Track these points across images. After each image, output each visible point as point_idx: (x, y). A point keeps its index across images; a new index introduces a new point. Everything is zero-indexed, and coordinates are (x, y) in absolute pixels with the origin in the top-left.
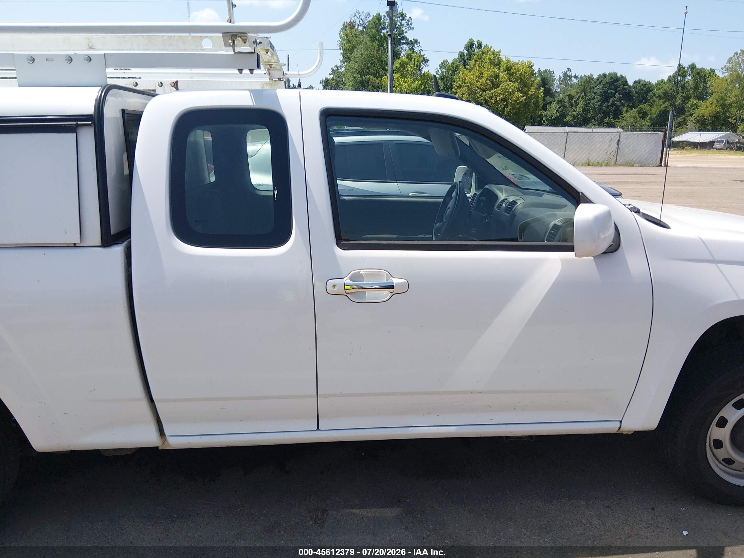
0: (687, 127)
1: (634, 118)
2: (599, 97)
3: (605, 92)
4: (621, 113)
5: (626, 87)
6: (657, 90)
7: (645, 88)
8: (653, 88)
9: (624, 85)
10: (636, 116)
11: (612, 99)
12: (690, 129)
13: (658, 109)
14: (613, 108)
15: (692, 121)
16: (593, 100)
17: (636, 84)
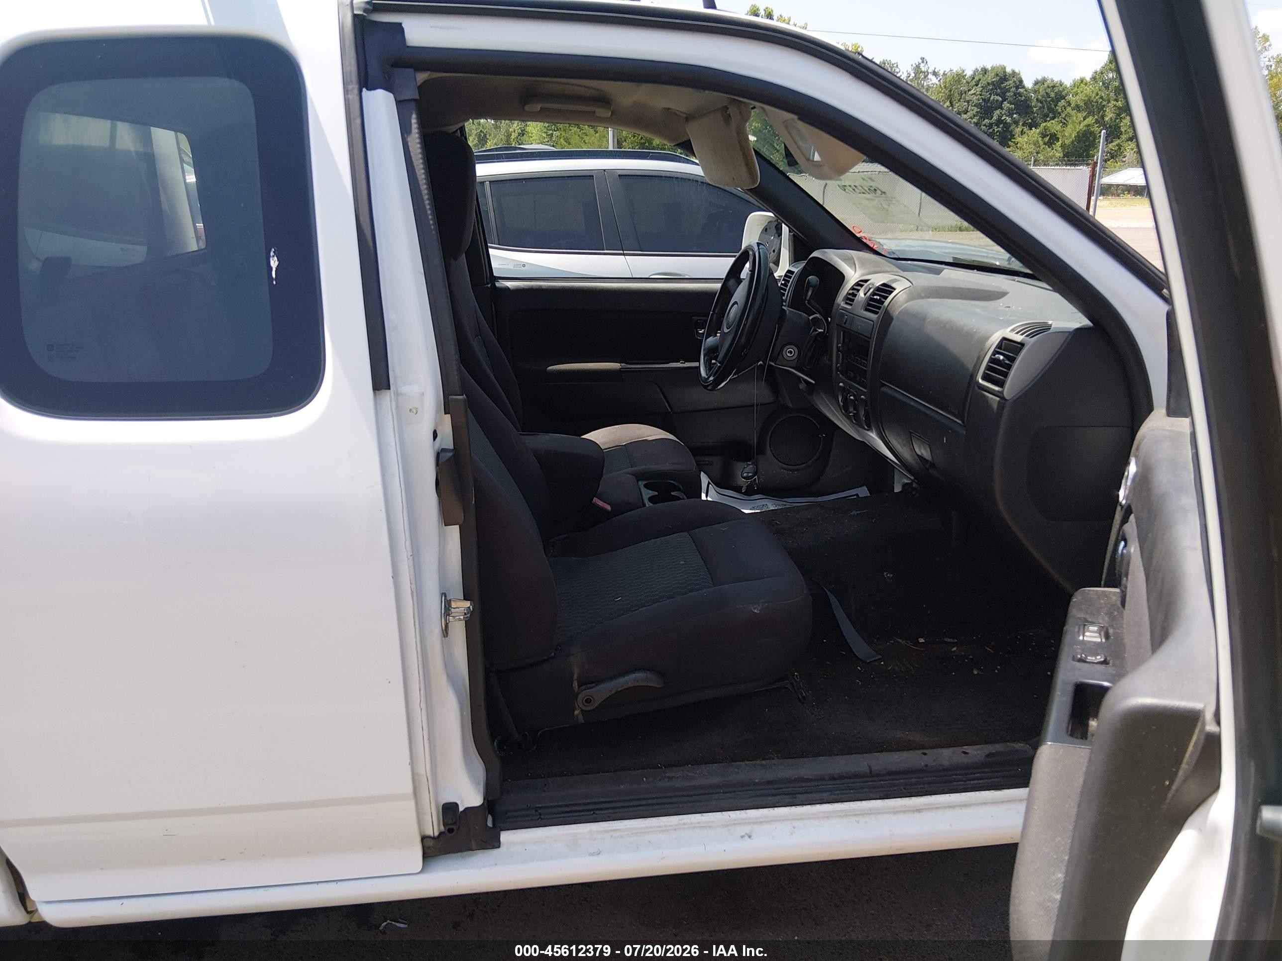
0: (1124, 159)
1: (1035, 144)
2: (976, 109)
3: (985, 99)
4: (1013, 136)
5: (1021, 90)
6: (1073, 96)
7: (1053, 92)
8: (1066, 91)
9: (1017, 88)
10: (1038, 141)
11: (998, 112)
12: (1129, 163)
13: (1075, 128)
14: (998, 127)
15: (1132, 149)
16: (966, 114)
17: (1037, 87)
